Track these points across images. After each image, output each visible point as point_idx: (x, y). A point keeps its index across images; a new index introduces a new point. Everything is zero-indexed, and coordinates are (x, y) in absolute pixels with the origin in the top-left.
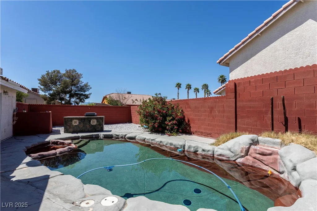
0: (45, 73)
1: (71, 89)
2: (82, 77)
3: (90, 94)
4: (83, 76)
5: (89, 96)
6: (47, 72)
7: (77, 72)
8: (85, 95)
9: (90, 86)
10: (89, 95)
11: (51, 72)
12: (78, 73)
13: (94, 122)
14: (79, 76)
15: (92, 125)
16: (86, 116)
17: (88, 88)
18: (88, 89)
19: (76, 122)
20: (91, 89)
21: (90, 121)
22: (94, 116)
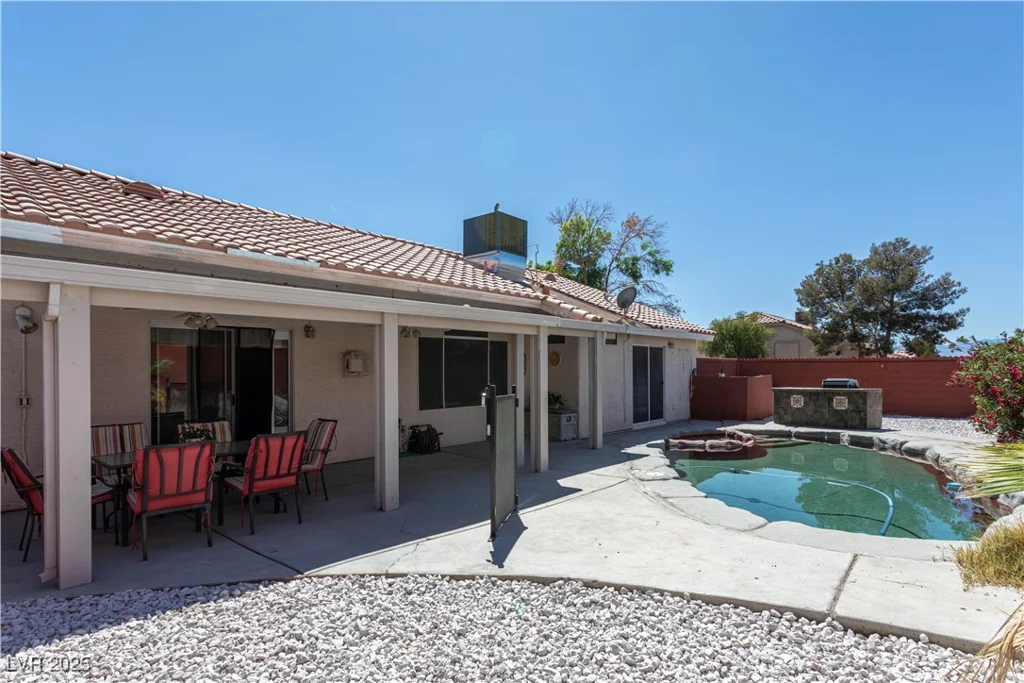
0: (812, 270)
1: (891, 302)
2: (931, 258)
3: (962, 312)
4: (932, 252)
5: (959, 320)
6: (818, 267)
7: (909, 246)
8: (941, 318)
9: (959, 284)
10: (957, 315)
11: (827, 263)
12: (914, 247)
13: (841, 404)
14: (920, 255)
15: (837, 411)
16: (825, 386)
17: (954, 292)
18: (953, 297)
19: (797, 401)
20: (962, 296)
21: (830, 401)
22: (845, 386)
